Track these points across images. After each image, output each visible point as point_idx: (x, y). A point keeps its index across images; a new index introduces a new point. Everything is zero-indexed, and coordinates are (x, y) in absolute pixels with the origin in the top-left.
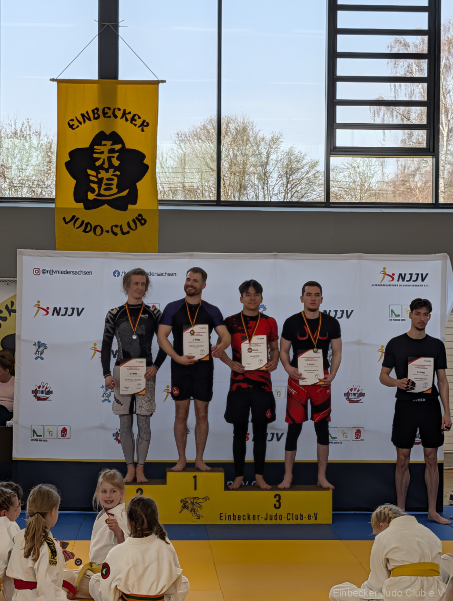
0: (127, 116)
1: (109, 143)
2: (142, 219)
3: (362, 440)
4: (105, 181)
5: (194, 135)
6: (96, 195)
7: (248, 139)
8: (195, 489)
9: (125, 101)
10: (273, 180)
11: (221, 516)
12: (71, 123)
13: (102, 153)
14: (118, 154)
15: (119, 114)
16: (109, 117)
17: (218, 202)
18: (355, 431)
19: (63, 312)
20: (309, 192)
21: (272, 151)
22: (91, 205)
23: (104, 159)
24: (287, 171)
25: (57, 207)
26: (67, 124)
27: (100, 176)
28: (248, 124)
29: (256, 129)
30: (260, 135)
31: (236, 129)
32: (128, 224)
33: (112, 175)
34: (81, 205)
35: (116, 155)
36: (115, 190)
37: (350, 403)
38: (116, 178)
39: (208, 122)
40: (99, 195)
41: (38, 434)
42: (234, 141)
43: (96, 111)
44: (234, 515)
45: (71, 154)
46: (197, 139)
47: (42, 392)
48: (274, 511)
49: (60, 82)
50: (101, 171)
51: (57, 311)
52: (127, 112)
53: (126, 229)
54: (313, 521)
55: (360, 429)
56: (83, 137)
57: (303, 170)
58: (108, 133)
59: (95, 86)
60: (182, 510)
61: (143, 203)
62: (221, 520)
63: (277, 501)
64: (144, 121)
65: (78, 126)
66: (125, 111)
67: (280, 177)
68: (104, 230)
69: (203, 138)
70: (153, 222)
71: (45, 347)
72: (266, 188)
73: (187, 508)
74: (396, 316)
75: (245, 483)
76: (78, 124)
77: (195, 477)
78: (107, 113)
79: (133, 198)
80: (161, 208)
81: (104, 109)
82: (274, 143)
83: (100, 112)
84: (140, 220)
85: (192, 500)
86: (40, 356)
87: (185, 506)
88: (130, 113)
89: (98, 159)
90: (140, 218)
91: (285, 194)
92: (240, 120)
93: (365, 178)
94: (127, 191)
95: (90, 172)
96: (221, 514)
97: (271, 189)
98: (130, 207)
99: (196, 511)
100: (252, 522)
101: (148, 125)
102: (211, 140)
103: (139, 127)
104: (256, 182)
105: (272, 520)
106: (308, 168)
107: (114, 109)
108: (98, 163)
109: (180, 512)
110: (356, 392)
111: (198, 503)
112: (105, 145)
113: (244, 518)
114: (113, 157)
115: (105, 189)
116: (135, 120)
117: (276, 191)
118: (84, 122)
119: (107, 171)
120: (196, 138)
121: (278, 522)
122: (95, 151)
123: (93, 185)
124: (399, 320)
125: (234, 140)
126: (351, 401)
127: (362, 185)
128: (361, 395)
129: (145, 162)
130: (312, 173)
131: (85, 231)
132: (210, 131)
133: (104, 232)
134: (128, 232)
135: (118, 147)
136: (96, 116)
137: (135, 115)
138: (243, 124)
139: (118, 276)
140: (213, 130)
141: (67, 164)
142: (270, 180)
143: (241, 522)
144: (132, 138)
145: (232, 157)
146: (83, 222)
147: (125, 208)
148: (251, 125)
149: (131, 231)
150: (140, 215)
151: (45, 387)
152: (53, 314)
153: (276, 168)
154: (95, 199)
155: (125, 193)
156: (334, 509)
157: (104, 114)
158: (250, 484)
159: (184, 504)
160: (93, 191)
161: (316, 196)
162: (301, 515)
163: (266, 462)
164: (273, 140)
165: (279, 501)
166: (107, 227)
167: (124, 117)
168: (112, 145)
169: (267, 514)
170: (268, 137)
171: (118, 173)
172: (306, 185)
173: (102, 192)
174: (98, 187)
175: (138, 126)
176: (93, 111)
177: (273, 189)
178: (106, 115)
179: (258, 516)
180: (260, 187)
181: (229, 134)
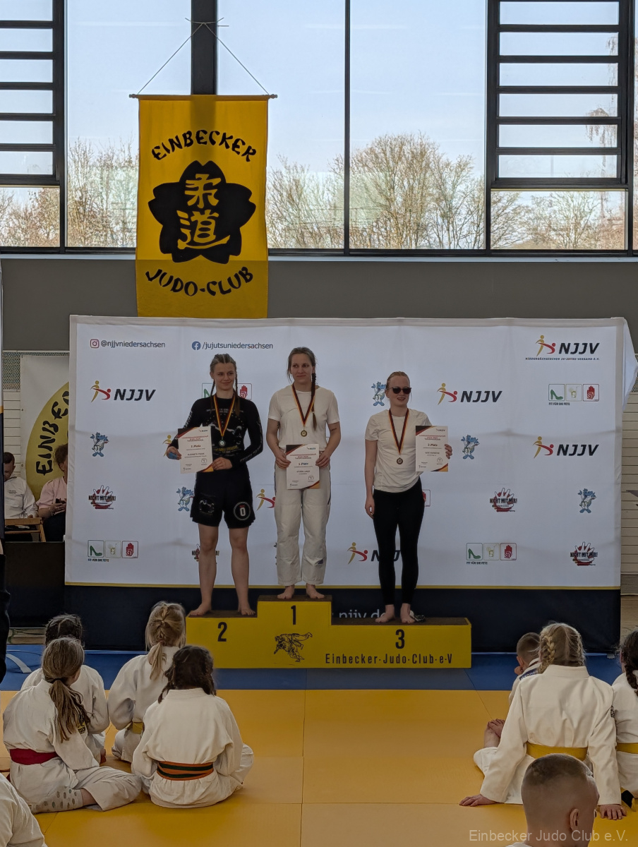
0: (227, 141)
1: (205, 176)
2: (247, 274)
3: (513, 560)
4: (199, 226)
5: (358, 161)
6: (188, 244)
7: (428, 165)
8: (294, 623)
9: (225, 123)
10: (460, 217)
11: (327, 658)
12: (157, 151)
13: (196, 189)
14: (215, 191)
15: (218, 139)
16: (205, 143)
17: (347, 251)
18: (504, 548)
19: (128, 395)
20: (507, 232)
21: (460, 181)
22: (180, 256)
23: (198, 197)
24: (478, 206)
25: (138, 259)
26: (152, 153)
27: (193, 219)
28: (427, 146)
29: (439, 152)
30: (444, 159)
31: (413, 152)
32: (229, 280)
33: (209, 218)
34: (169, 257)
35: (214, 191)
36: (212, 237)
37: (498, 511)
38: (213, 222)
39: (376, 145)
40: (192, 243)
41: (97, 552)
42: (409, 168)
43: (188, 136)
44: (344, 657)
45: (156, 191)
46: (363, 166)
47: (102, 498)
48: (395, 652)
49: (142, 98)
50: (194, 212)
51: (120, 394)
52: (227, 137)
53: (226, 286)
54: (446, 665)
55: (511, 546)
56: (172, 169)
57: (500, 204)
58: (203, 163)
59: (187, 103)
60: (277, 651)
61: (249, 252)
62: (327, 662)
63: (400, 638)
64: (250, 148)
65: (165, 155)
66: (224, 134)
67: (470, 213)
68: (199, 288)
69: (371, 165)
70: (261, 278)
71: (106, 440)
72: (451, 228)
73: (284, 648)
74: (557, 398)
75: (362, 615)
76: (165, 152)
77: (294, 608)
78: (202, 138)
79: (235, 246)
80: (271, 259)
81: (198, 133)
82: (462, 170)
83: (194, 137)
84: (245, 275)
85: (290, 637)
86: (99, 452)
87: (281, 645)
88: (231, 137)
89: (192, 197)
90: (244, 272)
91: (477, 236)
92: (417, 140)
93: (580, 214)
94: (228, 238)
95: (180, 214)
96: (327, 655)
97: (458, 229)
98: (232, 258)
99: (295, 651)
100: (366, 665)
101: (254, 152)
102: (380, 167)
103: (243, 155)
104: (440, 221)
105: (393, 663)
106: (505, 201)
107: (212, 133)
108: (190, 203)
109: (275, 653)
110: (505, 497)
111: (298, 642)
112: (199, 179)
113: (357, 660)
114: (210, 194)
115: (200, 236)
116: (238, 147)
117: (465, 232)
118: (173, 149)
119: (202, 212)
120: (361, 165)
121: (401, 665)
122: (187, 186)
123: (183, 230)
124: (561, 404)
125: (410, 166)
126: (499, 509)
127: (577, 224)
128: (512, 501)
129: (251, 200)
130: (511, 208)
131: (174, 289)
132: (379, 156)
133: (199, 291)
134: (229, 291)
135: (216, 181)
136: (188, 141)
137: (237, 140)
138: (421, 146)
139: (198, 348)
140: (382, 155)
141: (151, 204)
142: (457, 218)
143: (354, 665)
144: (234, 170)
145: (406, 188)
146: (171, 278)
147: (225, 260)
148: (431, 146)
149: (232, 289)
150: (244, 269)
151: (105, 492)
152: (116, 398)
153: (465, 202)
154: (186, 248)
155: (225, 241)
156: (474, 649)
157: (199, 139)
158: (369, 616)
159: (280, 642)
160: (184, 238)
161: (516, 238)
162: (431, 657)
163: (396, 588)
164: (460, 166)
165: (401, 638)
166: (202, 284)
167: (224, 143)
168: (208, 179)
169: (386, 655)
170: (454, 162)
171: (216, 215)
172: (503, 225)
173: (196, 239)
174: (191, 233)
175: (241, 154)
176: (184, 136)
177: (461, 229)
178: (201, 141)
179: (375, 657)
180: (445, 227)
181: (403, 158)
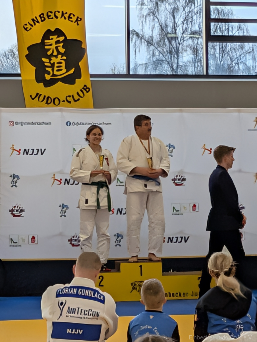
0: (65, 15)
6: (51, 76)
12: (26, 27)
13: (51, 45)
14: (63, 44)
15: (59, 15)
16: (52, 18)
22: (48, 84)
23: (53, 49)
26: (23, 28)
27: (52, 62)
32: (78, 93)
33: (61, 60)
34: (42, 85)
35: (61, 45)
36: (64, 70)
44: (170, 293)
50: (52, 58)
53: (77, 97)
58: (53, 30)
64: (78, 17)
66: (63, 12)
68: (61, 100)
76: (31, 27)
79: (78, 74)
81: (47, 13)
83: (45, 16)
84: (86, 89)
88: (67, 13)
89: (49, 50)
95: (44, 60)
98: (77, 81)
101: (81, 20)
103: (75, 22)
107: (55, 12)
108: (49, 53)
116: (71, 18)
118: (35, 24)
119: (56, 57)
122: (46, 44)
129: (82, 46)
131: (47, 103)
136: (43, 19)
137: (70, 14)
141: (27, 56)
146: (45, 96)
149: (80, 98)
154: (51, 79)
155: (72, 71)
157: (48, 16)
160: (49, 73)
166: (63, 98)
171: (64, 58)
173: (56, 73)
174: (52, 70)
176: (40, 16)
